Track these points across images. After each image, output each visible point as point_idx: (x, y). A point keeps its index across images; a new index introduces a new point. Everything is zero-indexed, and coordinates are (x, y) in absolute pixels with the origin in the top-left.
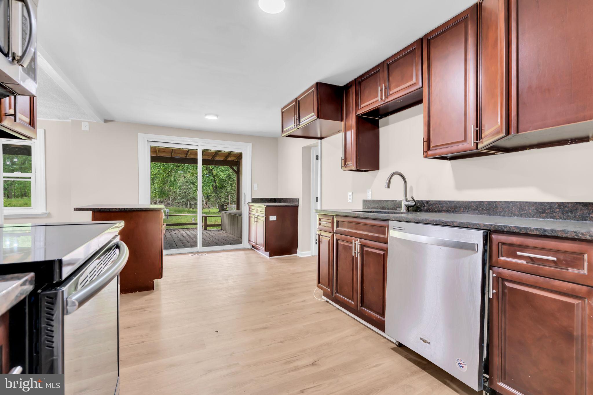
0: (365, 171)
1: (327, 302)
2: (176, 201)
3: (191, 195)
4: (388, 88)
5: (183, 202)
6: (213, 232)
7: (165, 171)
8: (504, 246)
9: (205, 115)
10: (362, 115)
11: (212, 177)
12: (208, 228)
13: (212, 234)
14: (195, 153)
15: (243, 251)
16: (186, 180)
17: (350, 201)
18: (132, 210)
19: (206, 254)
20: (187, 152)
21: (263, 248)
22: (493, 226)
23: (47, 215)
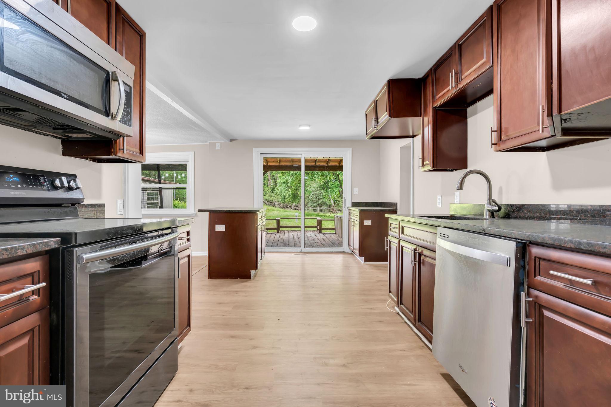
0: (452, 171)
1: (398, 313)
2: (308, 206)
3: (322, 200)
4: (460, 73)
5: (315, 206)
6: (326, 235)
7: (297, 178)
8: (542, 262)
9: (299, 126)
10: (439, 107)
11: (339, 183)
12: (323, 231)
13: (325, 237)
14: (300, 161)
15: (343, 254)
16: (317, 186)
17: (439, 206)
18: (235, 211)
19: (307, 254)
20: (292, 160)
21: (357, 253)
22: (527, 235)
23: (195, 215)
